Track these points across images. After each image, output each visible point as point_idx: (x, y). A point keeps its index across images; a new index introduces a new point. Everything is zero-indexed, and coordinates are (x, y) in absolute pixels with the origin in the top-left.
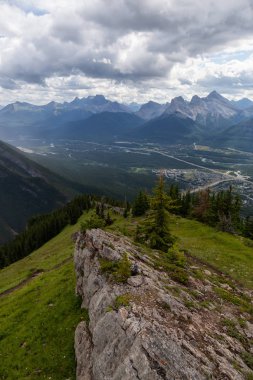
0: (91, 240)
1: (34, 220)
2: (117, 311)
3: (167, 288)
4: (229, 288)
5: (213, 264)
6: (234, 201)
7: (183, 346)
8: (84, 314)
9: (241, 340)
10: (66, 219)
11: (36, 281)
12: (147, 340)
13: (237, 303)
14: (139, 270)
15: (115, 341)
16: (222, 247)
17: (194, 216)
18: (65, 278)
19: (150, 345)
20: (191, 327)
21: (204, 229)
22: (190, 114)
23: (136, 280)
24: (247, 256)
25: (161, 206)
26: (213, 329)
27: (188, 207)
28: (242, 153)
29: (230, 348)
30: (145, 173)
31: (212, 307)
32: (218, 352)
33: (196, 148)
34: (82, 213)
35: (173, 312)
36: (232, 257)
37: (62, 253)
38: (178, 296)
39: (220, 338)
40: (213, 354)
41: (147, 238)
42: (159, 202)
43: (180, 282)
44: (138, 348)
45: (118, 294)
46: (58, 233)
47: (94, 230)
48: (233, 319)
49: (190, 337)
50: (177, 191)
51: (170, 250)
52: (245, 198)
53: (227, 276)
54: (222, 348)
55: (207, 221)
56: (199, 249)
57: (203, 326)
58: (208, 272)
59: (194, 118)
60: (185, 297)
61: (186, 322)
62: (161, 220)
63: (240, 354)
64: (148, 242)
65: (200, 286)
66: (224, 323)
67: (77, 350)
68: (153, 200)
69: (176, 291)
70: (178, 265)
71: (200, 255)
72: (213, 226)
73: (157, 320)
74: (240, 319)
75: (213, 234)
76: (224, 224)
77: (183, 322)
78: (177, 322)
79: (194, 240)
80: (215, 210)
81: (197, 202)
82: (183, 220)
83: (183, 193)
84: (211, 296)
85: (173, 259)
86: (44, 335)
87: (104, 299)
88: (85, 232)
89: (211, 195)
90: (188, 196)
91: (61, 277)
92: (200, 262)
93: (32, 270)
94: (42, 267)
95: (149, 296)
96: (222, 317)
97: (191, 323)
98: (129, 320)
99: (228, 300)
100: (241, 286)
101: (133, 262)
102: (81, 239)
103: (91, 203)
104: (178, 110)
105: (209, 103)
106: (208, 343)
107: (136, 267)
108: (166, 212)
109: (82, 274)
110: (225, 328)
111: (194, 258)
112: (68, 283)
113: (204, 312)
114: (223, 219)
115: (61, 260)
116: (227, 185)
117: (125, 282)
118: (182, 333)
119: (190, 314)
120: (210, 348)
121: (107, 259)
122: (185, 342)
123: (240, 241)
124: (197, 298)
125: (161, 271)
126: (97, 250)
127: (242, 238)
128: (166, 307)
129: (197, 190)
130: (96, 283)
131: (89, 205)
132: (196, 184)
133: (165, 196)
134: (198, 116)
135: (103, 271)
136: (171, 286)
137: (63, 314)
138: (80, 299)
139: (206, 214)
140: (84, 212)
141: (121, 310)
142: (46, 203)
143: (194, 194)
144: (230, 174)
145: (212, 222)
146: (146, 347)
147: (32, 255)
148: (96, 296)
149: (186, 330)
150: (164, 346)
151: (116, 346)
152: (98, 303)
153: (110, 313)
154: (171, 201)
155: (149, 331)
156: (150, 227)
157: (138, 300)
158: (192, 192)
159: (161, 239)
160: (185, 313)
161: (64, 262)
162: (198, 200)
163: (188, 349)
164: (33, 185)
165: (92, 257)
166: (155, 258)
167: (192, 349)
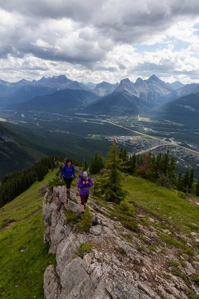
0: (58, 195)
1: (7, 178)
2: (82, 258)
3: (122, 235)
4: (170, 233)
5: (155, 212)
6: (170, 162)
7: (139, 287)
8: (52, 259)
9: (183, 278)
10: (34, 176)
11: (9, 229)
12: (110, 284)
13: (177, 246)
14: (99, 221)
15: (81, 284)
16: (162, 198)
17: (139, 174)
18: (34, 227)
19: (113, 289)
20: (144, 269)
21: (147, 184)
22: (135, 92)
23: (96, 229)
24: (182, 206)
25: (114, 166)
26: (161, 269)
27: (134, 167)
28: (175, 123)
29: (176, 286)
30: (100, 139)
31: (159, 250)
32: (167, 291)
33: (140, 119)
34: (47, 172)
35: (129, 257)
36: (170, 207)
37: (31, 206)
38: (131, 242)
39: (168, 278)
40: (164, 292)
41: (103, 192)
42: (113, 163)
43: (131, 229)
44: (102, 291)
45: (82, 242)
46: (28, 188)
47: (59, 187)
48: (176, 260)
49: (143, 277)
50: (125, 154)
51: (122, 202)
52: (177, 159)
53: (167, 222)
54: (171, 286)
55: (149, 178)
56: (144, 200)
57: (153, 267)
58: (152, 220)
59: (138, 96)
60: (136, 243)
61: (139, 265)
62: (114, 177)
63: (185, 291)
64: (103, 196)
65: (147, 232)
66: (169, 264)
67: (46, 290)
68: (107, 162)
69: (129, 238)
70: (128, 215)
71: (145, 205)
72: (154, 182)
73: (116, 264)
74: (180, 259)
75: (155, 188)
76: (163, 180)
77: (137, 265)
78: (132, 265)
79: (140, 193)
80: (156, 169)
81: (141, 163)
82: (130, 177)
83: (130, 155)
84: (157, 241)
85: (125, 209)
86: (16, 278)
87: (70, 246)
88: (52, 189)
89: (152, 157)
90: (134, 157)
91: (30, 226)
92: (145, 211)
93: (5, 221)
94: (15, 218)
95: (108, 243)
96: (167, 259)
97: (143, 265)
98: (93, 265)
99: (170, 243)
100: (178, 230)
101: (94, 214)
102: (49, 195)
103: (56, 163)
104: (126, 89)
105: (149, 84)
106: (159, 283)
107: (97, 218)
108: (118, 171)
109: (50, 224)
110: (170, 268)
111: (141, 208)
112: (37, 231)
113: (152, 255)
114: (162, 176)
115: (30, 211)
116: (163, 149)
117: (87, 232)
118: (137, 275)
119: (142, 257)
120: (161, 288)
121: (71, 212)
122: (140, 283)
123: (175, 193)
124: (146, 242)
125: (116, 220)
126: (63, 204)
127: (176, 191)
128: (123, 252)
129: (140, 153)
130: (62, 232)
131: (54, 164)
132: (139, 148)
133: (117, 159)
134: (142, 94)
135: (68, 222)
136: (124, 233)
137: (33, 259)
138: (48, 245)
139: (148, 172)
140: (50, 171)
141: (85, 257)
142: (17, 163)
143: (139, 156)
144: (166, 140)
145: (153, 178)
146: (110, 290)
147: (4, 207)
148: (62, 243)
149: (140, 272)
150: (125, 289)
151: (82, 288)
152: (64, 249)
153: (76, 260)
154: (122, 162)
155: (111, 276)
156: (106, 184)
157: (99, 247)
158: (137, 154)
159: (114, 194)
160: (138, 257)
161: (33, 213)
162: (142, 161)
163: (143, 290)
164: (6, 148)
165: (59, 210)
166: (110, 209)
167: (147, 289)
